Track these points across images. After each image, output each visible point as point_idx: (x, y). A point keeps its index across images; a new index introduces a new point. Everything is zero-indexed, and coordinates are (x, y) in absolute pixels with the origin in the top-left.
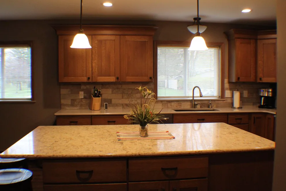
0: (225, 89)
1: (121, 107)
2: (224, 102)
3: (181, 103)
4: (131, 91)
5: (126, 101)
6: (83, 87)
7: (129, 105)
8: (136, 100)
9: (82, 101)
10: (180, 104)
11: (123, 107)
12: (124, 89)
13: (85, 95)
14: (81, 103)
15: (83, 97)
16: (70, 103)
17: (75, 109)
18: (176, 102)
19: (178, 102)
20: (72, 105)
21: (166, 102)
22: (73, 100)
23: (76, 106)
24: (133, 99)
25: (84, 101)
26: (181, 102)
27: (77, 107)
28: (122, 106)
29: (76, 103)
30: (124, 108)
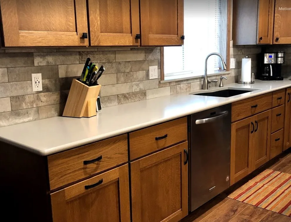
0: (230, 56)
1: (116, 103)
2: (229, 75)
3: (190, 83)
4: (130, 67)
5: (124, 89)
6: (38, 61)
7: (128, 96)
8: (138, 85)
9: (38, 99)
10: (190, 85)
11: (119, 102)
12: (120, 63)
13: (47, 81)
14: (37, 105)
15: (41, 89)
16: (9, 109)
17: (24, 122)
18: (185, 82)
19: (187, 82)
20: (16, 112)
21: (175, 84)
22: (17, 100)
23: (27, 113)
24: (134, 83)
25: (44, 97)
26: (191, 81)
27: (28, 117)
28: (118, 99)
29: (24, 106)
30: (121, 104)
